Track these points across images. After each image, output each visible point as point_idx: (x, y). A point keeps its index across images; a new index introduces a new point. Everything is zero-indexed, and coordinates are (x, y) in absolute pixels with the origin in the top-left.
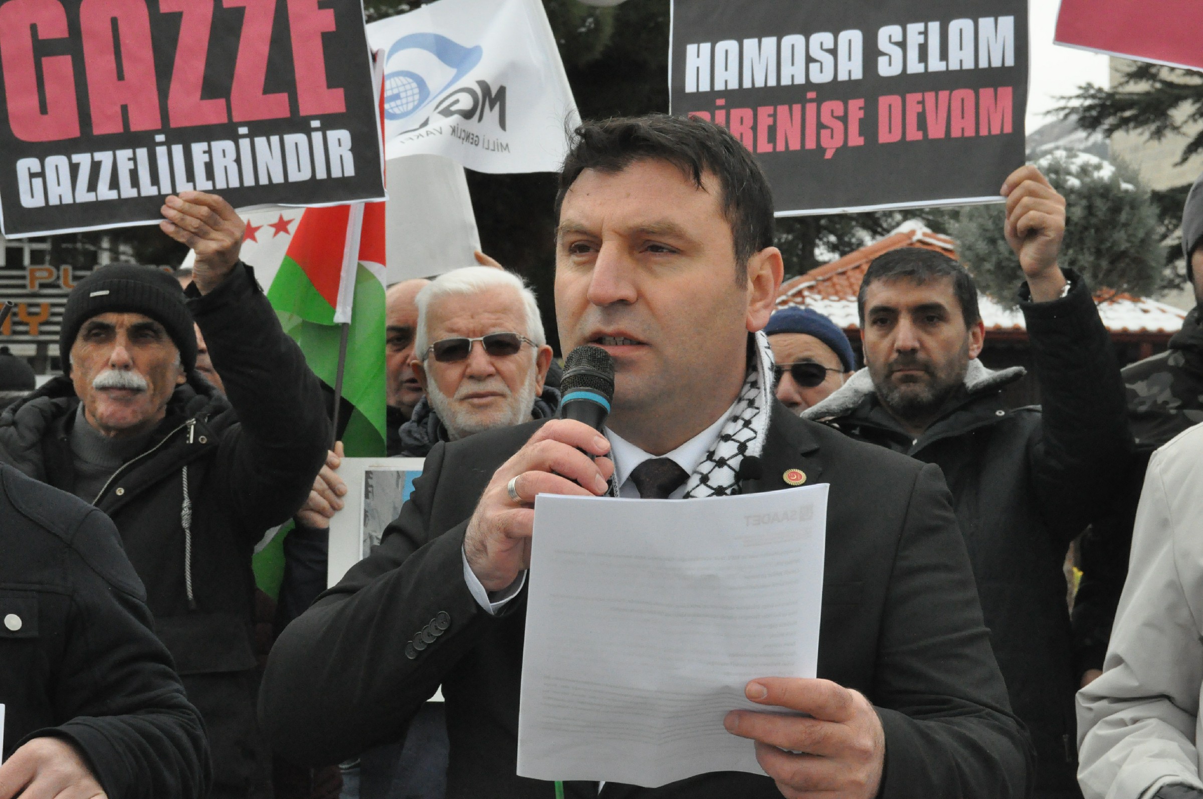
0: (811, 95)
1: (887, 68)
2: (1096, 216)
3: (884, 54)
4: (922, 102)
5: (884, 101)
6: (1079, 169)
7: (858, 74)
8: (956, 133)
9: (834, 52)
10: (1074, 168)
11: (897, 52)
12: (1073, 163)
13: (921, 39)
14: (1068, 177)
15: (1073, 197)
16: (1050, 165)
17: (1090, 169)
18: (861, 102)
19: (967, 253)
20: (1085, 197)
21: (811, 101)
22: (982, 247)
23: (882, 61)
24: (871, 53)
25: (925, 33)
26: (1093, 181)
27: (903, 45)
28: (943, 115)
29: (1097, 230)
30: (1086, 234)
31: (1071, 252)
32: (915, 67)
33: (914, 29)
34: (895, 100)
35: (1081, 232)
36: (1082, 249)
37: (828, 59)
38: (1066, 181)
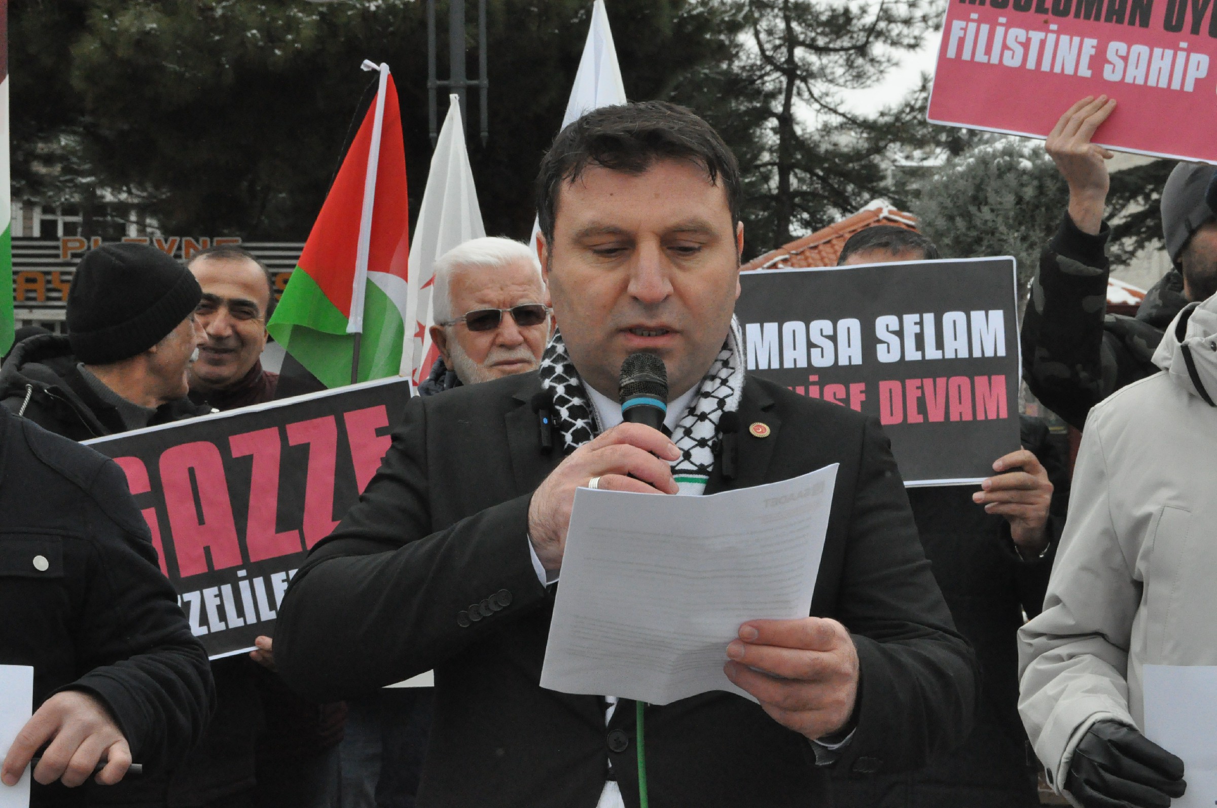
0: (813, 378)
1: (886, 355)
2: (1047, 195)
3: (882, 342)
4: (921, 388)
5: (885, 386)
6: (1031, 152)
7: (857, 360)
8: (954, 417)
9: (833, 338)
10: (1026, 151)
11: (895, 341)
12: (1025, 147)
13: (917, 329)
14: (1021, 159)
15: (1025, 177)
16: (1004, 148)
17: (1041, 152)
18: (862, 386)
19: (928, 229)
20: (1036, 178)
21: (814, 383)
22: (941, 223)
23: (881, 349)
24: (870, 341)
25: (921, 323)
26: (1044, 163)
27: (900, 334)
28: (941, 400)
29: (1048, 209)
30: (1038, 211)
31: (1023, 228)
32: (912, 355)
33: (910, 319)
34: (896, 385)
35: (1033, 211)
36: (1033, 226)
37: (828, 345)
38: (1019, 163)
